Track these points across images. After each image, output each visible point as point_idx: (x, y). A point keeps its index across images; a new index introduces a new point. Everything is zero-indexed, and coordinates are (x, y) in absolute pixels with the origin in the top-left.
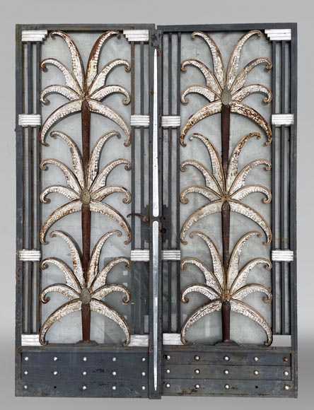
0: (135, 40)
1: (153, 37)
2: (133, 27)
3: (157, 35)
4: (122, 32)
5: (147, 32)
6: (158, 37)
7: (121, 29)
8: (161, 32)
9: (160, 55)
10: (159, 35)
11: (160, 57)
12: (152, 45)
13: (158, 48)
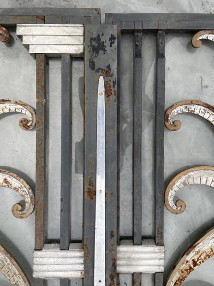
0: (49, 51)
1: (95, 45)
2: (41, 18)
3: (105, 39)
4: (12, 28)
5: (78, 30)
6: (107, 44)
7: (11, 21)
8: (114, 30)
9: (114, 92)
10: (112, 38)
11: (113, 97)
12: (92, 65)
13: (107, 72)
